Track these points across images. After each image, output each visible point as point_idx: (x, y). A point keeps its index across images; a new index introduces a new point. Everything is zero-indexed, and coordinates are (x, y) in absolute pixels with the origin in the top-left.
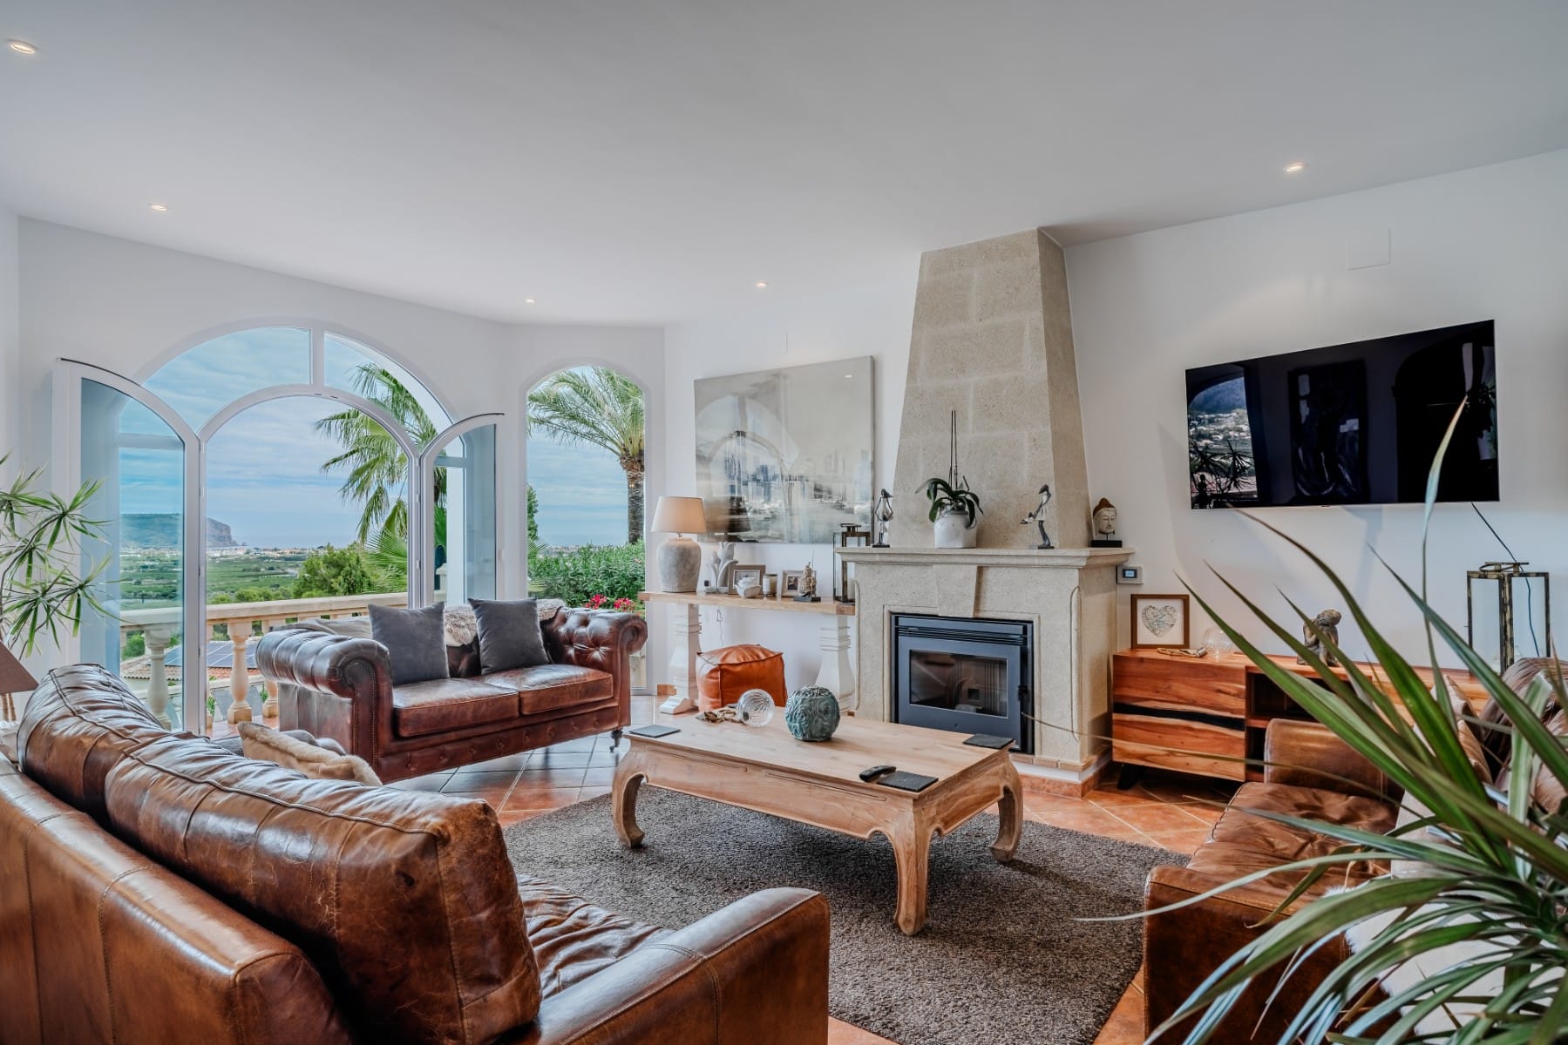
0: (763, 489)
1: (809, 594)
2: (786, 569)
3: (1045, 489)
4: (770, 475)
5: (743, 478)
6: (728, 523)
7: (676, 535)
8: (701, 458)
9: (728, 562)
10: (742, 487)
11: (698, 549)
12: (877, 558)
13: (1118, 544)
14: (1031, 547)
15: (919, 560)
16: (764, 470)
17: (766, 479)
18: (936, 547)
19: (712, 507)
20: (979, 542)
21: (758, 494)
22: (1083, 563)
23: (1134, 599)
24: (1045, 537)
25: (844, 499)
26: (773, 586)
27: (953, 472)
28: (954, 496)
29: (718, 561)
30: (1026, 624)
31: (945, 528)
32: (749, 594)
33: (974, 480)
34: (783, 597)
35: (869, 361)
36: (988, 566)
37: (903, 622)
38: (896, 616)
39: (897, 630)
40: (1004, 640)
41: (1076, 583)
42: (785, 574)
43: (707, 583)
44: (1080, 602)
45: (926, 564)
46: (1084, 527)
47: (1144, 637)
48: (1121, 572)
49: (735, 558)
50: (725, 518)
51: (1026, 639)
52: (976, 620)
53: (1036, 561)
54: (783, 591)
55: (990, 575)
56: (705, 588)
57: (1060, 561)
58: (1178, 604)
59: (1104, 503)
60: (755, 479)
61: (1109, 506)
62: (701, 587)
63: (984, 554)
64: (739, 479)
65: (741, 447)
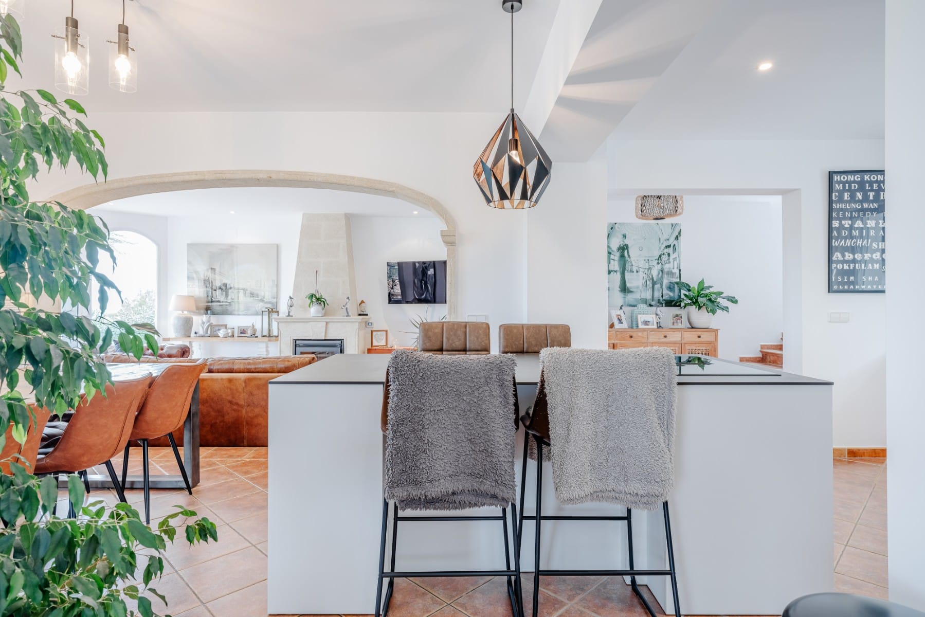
0: (224, 293)
1: (254, 335)
2: (239, 325)
3: (348, 298)
4: (228, 287)
5: (214, 288)
6: (205, 307)
7: (181, 312)
8: (190, 278)
9: (208, 324)
10: (213, 292)
11: (192, 318)
12: (289, 320)
13: (367, 315)
14: (344, 316)
15: (306, 321)
16: (225, 285)
17: (226, 288)
18: (312, 315)
19: (196, 300)
20: (325, 315)
21: (222, 294)
22: (360, 320)
23: (372, 332)
24: (348, 313)
25: (264, 298)
26: (233, 333)
27: (317, 291)
28: (318, 299)
29: (203, 323)
30: (342, 341)
31: (314, 310)
32: (225, 336)
33: (324, 294)
34: (238, 337)
35: (276, 246)
36: (329, 322)
37: (298, 342)
38: (295, 341)
39: (295, 345)
40: (334, 346)
41: (358, 327)
42: (239, 327)
43: (196, 333)
44: (358, 333)
45: (307, 322)
46: (356, 309)
47: (375, 343)
48: (367, 324)
49: (211, 321)
50: (204, 305)
51: (341, 346)
52: (325, 340)
53: (346, 320)
54: (238, 334)
55: (330, 325)
56: (195, 335)
57: (353, 320)
58: (384, 333)
59: (362, 302)
60: (220, 288)
61: (364, 303)
62: (193, 334)
63: (327, 318)
64: (212, 288)
65: (213, 275)
